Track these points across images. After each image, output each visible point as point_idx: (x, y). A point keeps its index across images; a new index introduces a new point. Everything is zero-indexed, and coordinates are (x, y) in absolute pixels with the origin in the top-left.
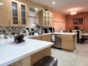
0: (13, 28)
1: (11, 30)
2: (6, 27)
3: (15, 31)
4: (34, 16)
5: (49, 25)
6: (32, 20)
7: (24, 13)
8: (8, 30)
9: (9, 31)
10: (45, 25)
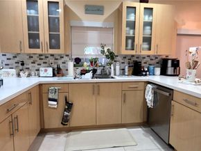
0: (42, 57)
1: (36, 61)
2: (28, 55)
3: (46, 63)
4: (99, 24)
5: (150, 49)
6: (93, 36)
7: (56, 20)
8: (32, 60)
9: (32, 63)
10: (133, 49)
